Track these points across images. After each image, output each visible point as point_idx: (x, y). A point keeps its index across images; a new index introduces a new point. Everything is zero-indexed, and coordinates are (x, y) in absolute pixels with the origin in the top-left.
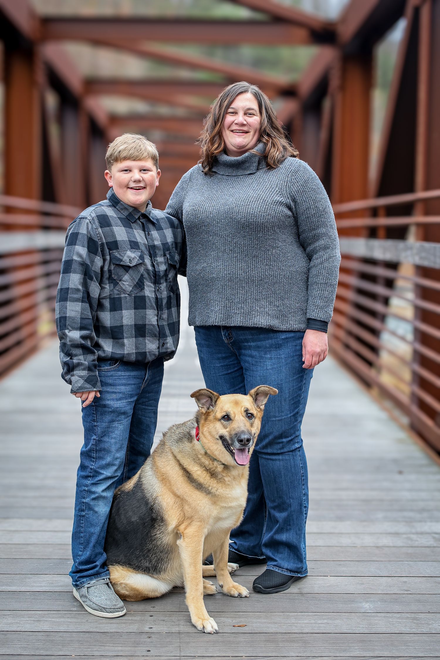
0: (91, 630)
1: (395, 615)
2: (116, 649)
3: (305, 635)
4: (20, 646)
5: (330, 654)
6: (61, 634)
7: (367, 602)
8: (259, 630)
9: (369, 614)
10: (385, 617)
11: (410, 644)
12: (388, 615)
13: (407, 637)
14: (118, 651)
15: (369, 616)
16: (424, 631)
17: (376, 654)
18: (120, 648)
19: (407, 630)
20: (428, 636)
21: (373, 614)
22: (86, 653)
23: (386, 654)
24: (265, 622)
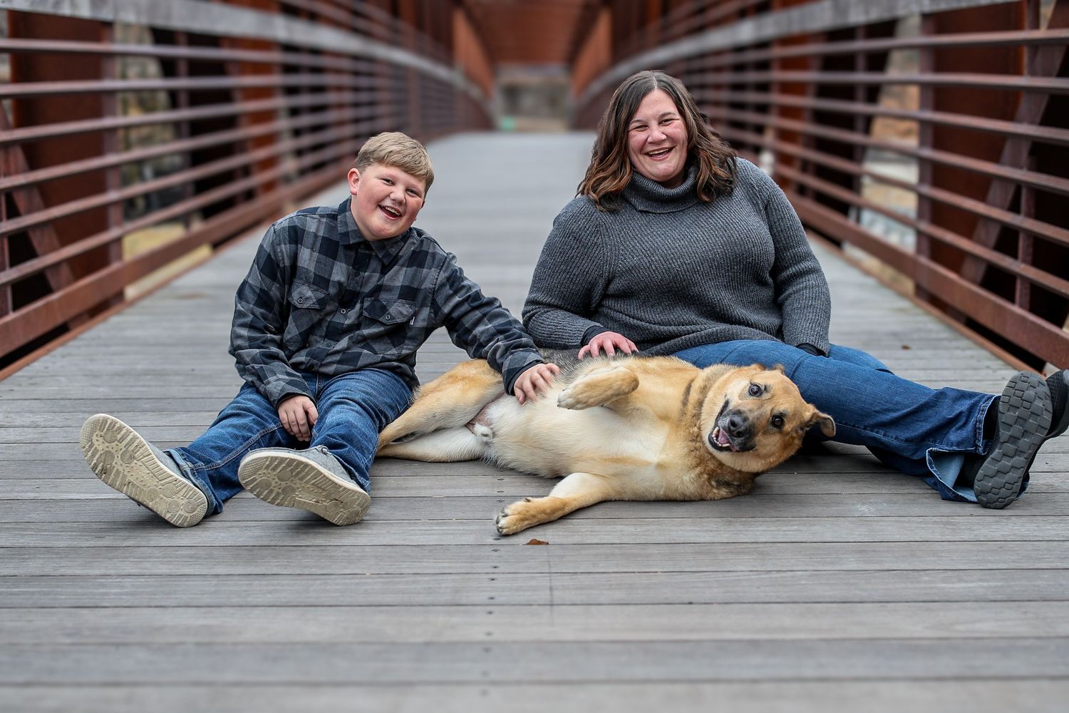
0: (396, 543)
1: (914, 519)
2: (440, 565)
3: (761, 545)
4: (276, 564)
5: (807, 568)
6: (344, 549)
7: (864, 504)
8: (682, 540)
9: (868, 519)
10: (896, 522)
11: (943, 554)
12: (902, 519)
13: (937, 546)
14: (444, 568)
15: (870, 521)
16: (966, 538)
17: (886, 566)
18: (447, 565)
19: (938, 537)
20: (973, 545)
21: (876, 519)
22: (391, 571)
23: (903, 566)
24: (692, 531)
